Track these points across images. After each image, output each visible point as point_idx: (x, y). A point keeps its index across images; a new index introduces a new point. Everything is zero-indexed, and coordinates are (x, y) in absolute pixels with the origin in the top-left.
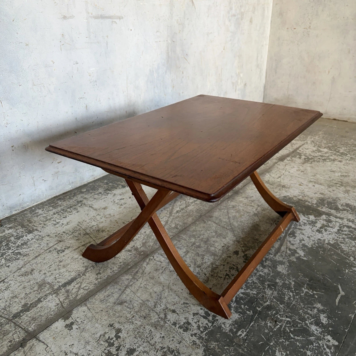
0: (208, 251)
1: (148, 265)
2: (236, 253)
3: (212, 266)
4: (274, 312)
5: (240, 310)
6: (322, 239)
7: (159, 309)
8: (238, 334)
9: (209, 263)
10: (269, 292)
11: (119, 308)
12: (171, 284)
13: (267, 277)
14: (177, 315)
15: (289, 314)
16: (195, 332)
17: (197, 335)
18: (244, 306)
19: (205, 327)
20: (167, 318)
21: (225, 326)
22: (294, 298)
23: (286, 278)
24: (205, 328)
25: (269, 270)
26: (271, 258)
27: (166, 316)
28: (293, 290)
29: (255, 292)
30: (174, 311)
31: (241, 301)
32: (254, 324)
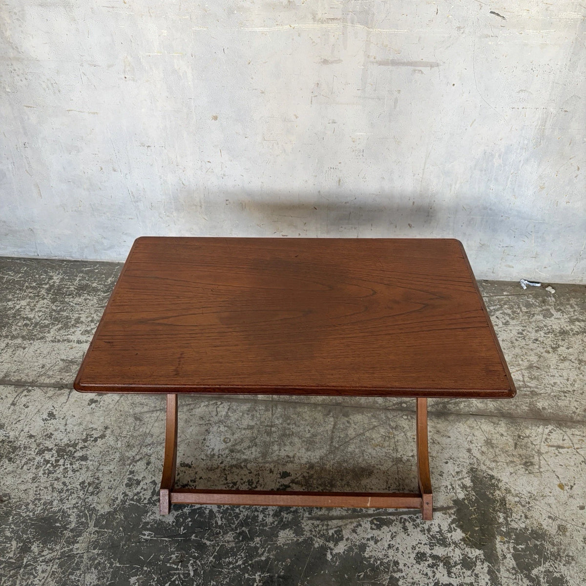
0: (267, 445)
1: (205, 407)
2: (285, 475)
3: (241, 463)
4: (196, 555)
5: (181, 519)
6: (401, 566)
7: (145, 450)
8: (144, 532)
9: (245, 457)
10: (230, 537)
11: (131, 420)
12: (188, 441)
13: (257, 526)
14: (145, 468)
15: (202, 572)
16: (130, 494)
17: (126, 498)
18: (190, 521)
19: (140, 499)
20: (136, 463)
21: (150, 516)
22: (232, 569)
23: (269, 546)
24: (139, 501)
25: (273, 523)
26: (300, 516)
27: (138, 460)
28: (250, 562)
29: (220, 523)
30: (148, 463)
31: (197, 515)
32: (166, 541)
